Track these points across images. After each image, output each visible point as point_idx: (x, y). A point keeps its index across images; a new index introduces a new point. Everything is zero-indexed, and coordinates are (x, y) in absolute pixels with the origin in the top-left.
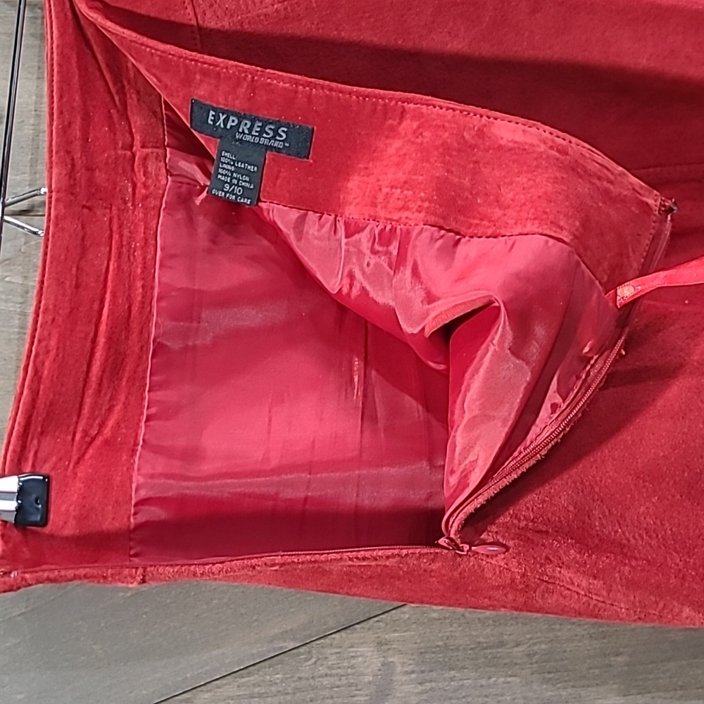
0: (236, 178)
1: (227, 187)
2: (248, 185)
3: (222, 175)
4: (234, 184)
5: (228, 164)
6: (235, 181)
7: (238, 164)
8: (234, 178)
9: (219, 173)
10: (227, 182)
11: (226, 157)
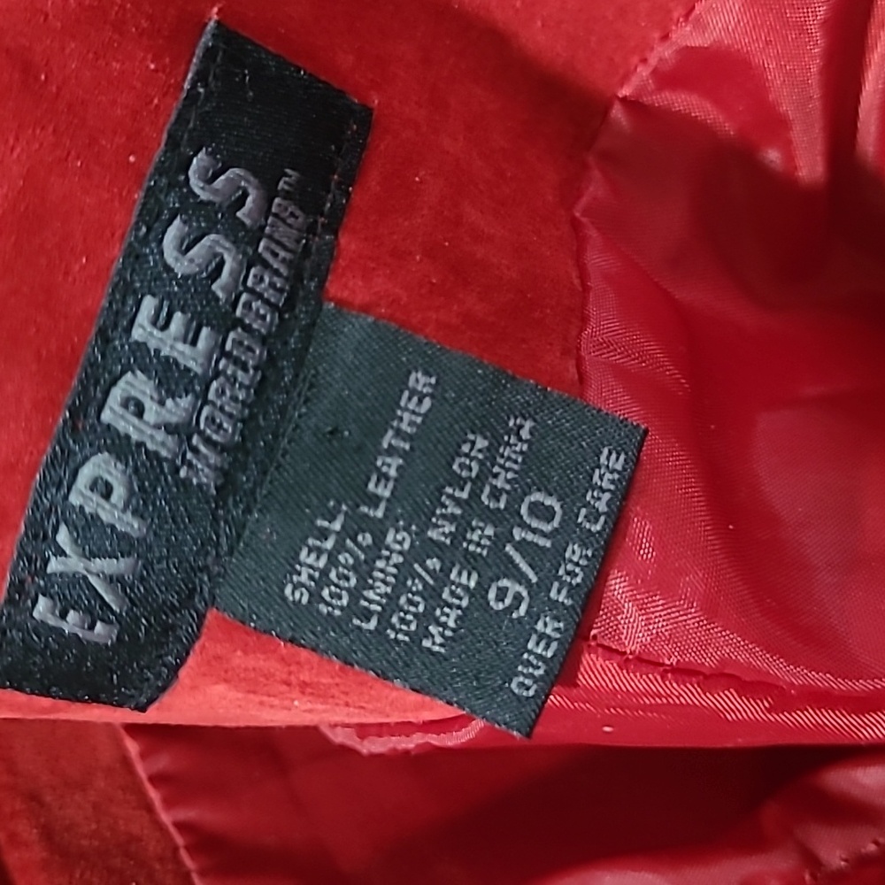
0: (463, 526)
1: (509, 593)
2: (514, 450)
3: (426, 618)
4: (499, 542)
5: (364, 571)
6: (481, 535)
7: (374, 501)
8: (458, 537)
9: (416, 638)
10: (479, 594)
11: (323, 579)
